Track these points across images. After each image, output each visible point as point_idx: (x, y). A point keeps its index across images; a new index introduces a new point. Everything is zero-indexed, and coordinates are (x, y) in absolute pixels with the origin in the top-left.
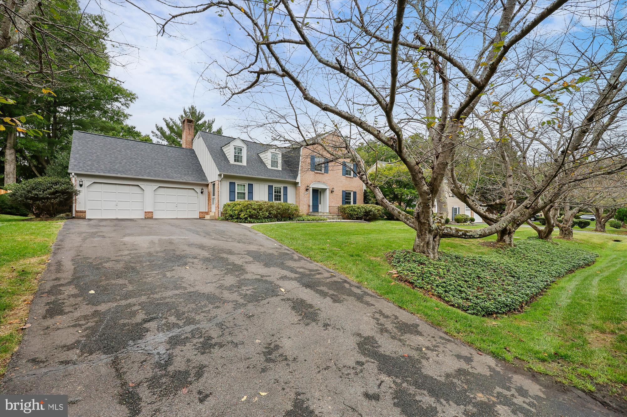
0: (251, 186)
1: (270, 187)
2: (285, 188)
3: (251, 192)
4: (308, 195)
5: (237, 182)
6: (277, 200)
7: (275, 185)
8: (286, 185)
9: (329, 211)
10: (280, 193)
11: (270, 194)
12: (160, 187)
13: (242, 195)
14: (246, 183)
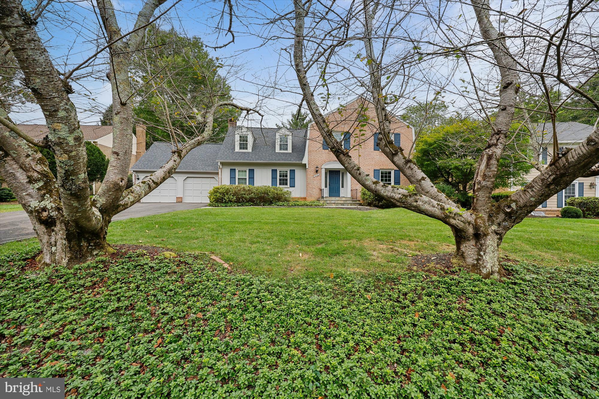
0: (252, 172)
1: (274, 172)
2: (293, 172)
3: (252, 178)
4: (319, 177)
5: (237, 169)
6: (283, 184)
7: (279, 169)
8: (292, 168)
9: (352, 196)
10: (286, 176)
11: (274, 178)
12: (188, 177)
13: (244, 181)
14: (247, 169)
